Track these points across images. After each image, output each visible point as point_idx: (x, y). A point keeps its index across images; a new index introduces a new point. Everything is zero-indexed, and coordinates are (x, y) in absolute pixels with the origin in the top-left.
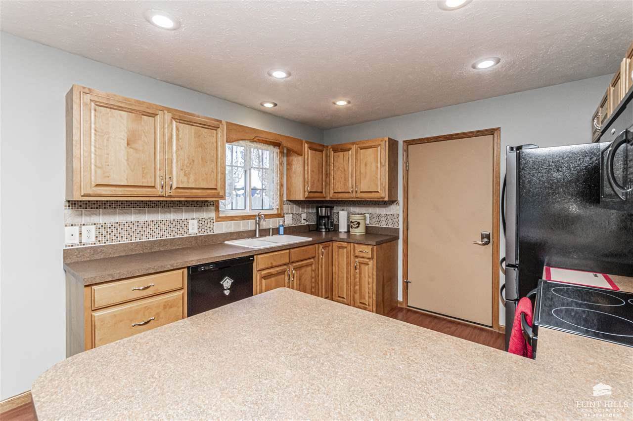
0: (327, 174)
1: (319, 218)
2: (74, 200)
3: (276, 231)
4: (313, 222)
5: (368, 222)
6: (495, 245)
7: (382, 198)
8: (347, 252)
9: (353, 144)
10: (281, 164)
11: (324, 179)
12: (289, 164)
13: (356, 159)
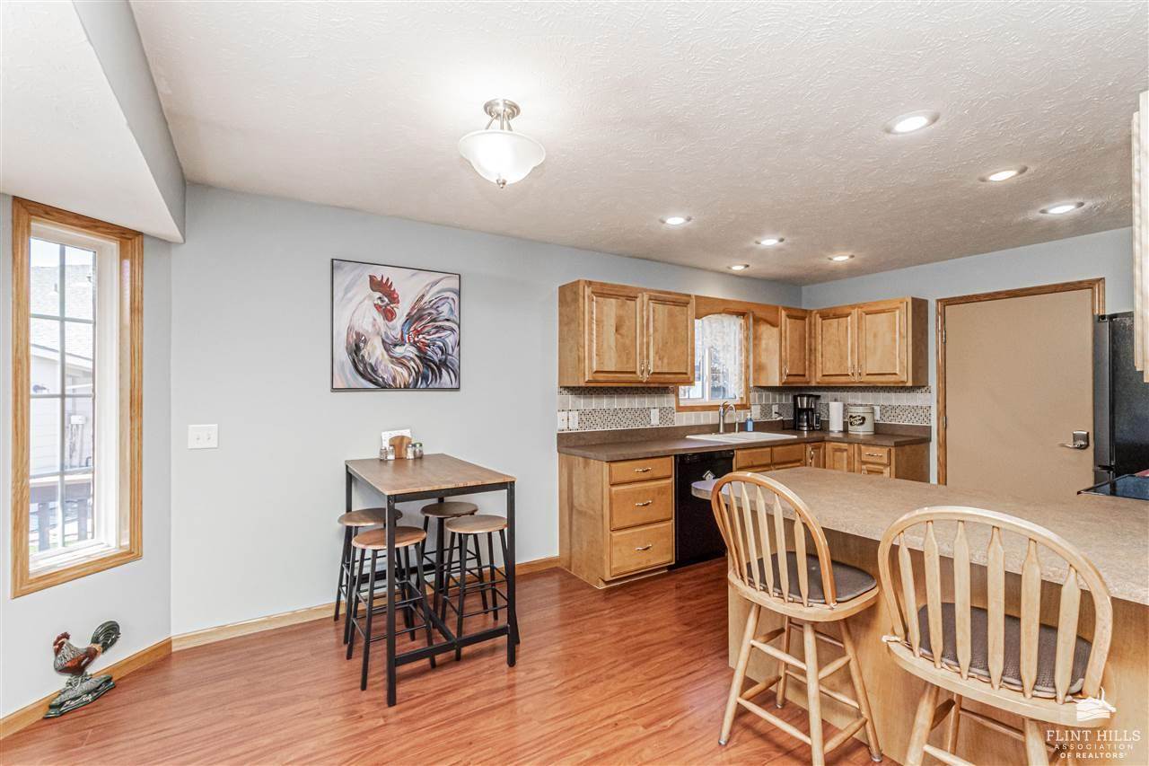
0: (810, 350)
1: (798, 412)
3: (743, 427)
4: (789, 417)
5: (877, 417)
7: (903, 382)
8: (849, 457)
9: (853, 307)
10: (747, 338)
11: (807, 357)
12: (757, 338)
13: (858, 328)
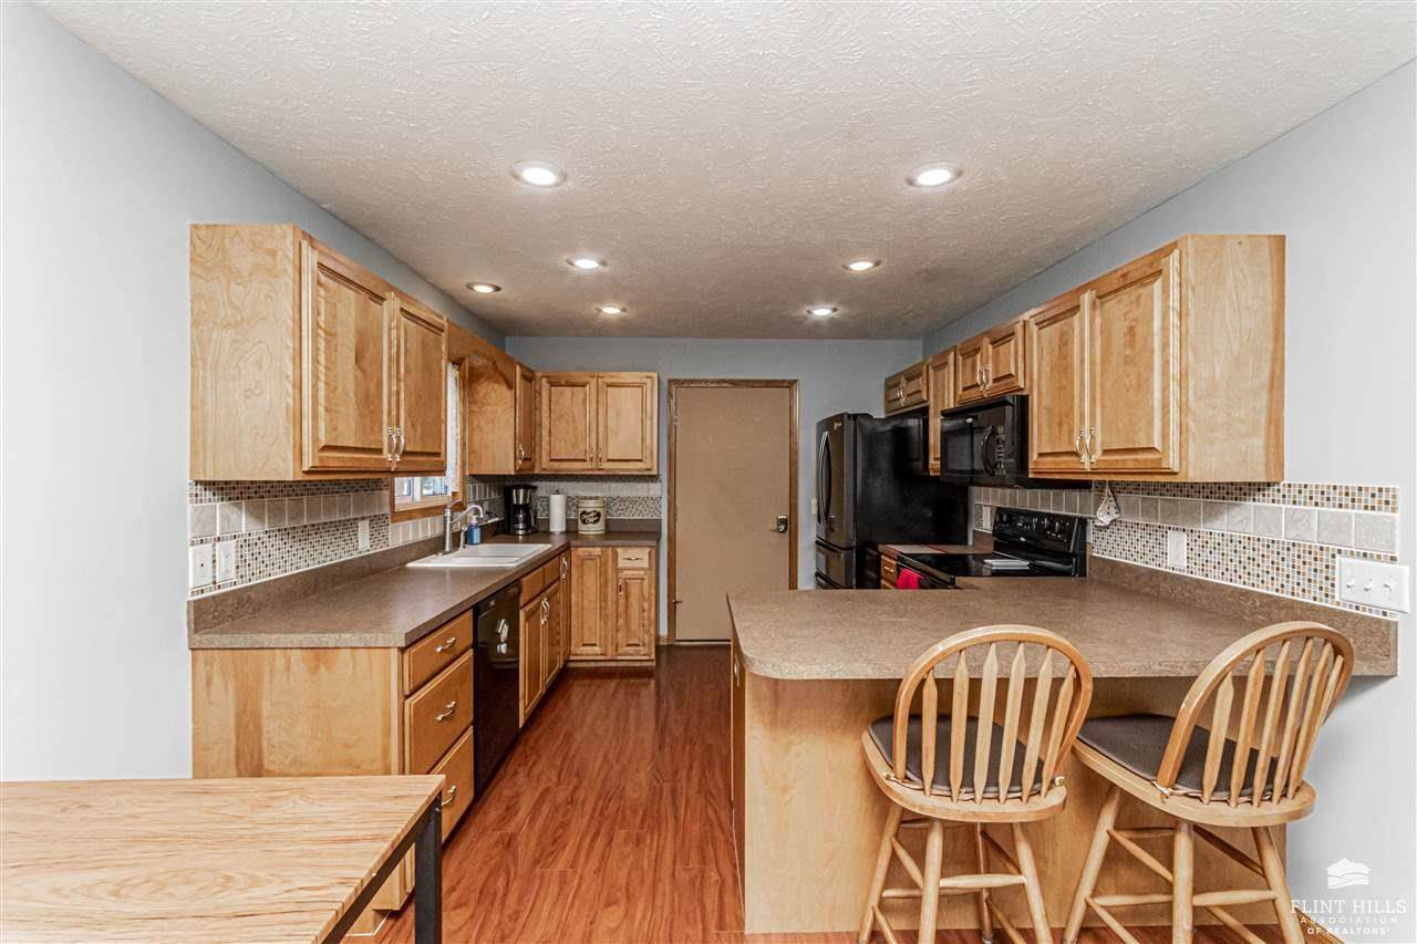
0: (536, 426)
1: (513, 510)
2: (208, 479)
6: (793, 535)
7: (647, 470)
9: (592, 375)
10: (463, 401)
11: (533, 435)
12: (472, 401)
13: (598, 401)
